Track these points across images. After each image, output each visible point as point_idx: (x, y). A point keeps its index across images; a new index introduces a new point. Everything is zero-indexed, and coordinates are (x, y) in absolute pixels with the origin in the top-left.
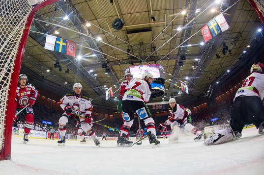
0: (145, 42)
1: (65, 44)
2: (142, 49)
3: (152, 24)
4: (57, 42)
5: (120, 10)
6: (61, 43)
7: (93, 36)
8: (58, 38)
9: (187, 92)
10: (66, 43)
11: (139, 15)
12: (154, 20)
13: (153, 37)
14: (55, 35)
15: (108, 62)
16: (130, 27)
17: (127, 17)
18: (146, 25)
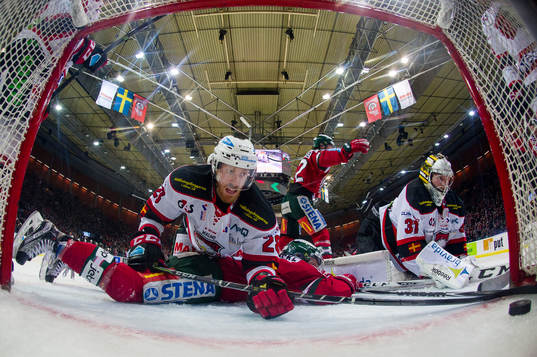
0: (265, 112)
1: (130, 100)
2: (258, 122)
3: (282, 82)
4: (119, 95)
5: (232, 53)
6: (125, 98)
7: (179, 92)
8: (122, 88)
9: (327, 201)
10: (133, 98)
11: (262, 66)
12: (287, 77)
13: (278, 105)
14: (117, 83)
15: (198, 138)
16: (244, 84)
17: (241, 67)
18: (272, 83)
